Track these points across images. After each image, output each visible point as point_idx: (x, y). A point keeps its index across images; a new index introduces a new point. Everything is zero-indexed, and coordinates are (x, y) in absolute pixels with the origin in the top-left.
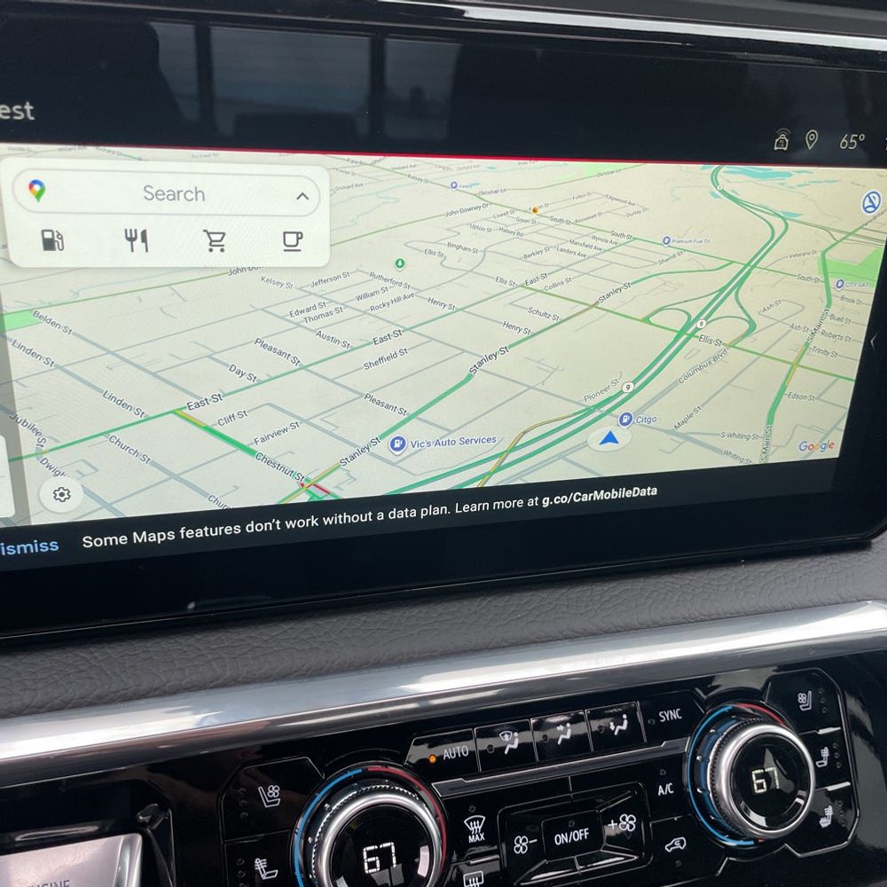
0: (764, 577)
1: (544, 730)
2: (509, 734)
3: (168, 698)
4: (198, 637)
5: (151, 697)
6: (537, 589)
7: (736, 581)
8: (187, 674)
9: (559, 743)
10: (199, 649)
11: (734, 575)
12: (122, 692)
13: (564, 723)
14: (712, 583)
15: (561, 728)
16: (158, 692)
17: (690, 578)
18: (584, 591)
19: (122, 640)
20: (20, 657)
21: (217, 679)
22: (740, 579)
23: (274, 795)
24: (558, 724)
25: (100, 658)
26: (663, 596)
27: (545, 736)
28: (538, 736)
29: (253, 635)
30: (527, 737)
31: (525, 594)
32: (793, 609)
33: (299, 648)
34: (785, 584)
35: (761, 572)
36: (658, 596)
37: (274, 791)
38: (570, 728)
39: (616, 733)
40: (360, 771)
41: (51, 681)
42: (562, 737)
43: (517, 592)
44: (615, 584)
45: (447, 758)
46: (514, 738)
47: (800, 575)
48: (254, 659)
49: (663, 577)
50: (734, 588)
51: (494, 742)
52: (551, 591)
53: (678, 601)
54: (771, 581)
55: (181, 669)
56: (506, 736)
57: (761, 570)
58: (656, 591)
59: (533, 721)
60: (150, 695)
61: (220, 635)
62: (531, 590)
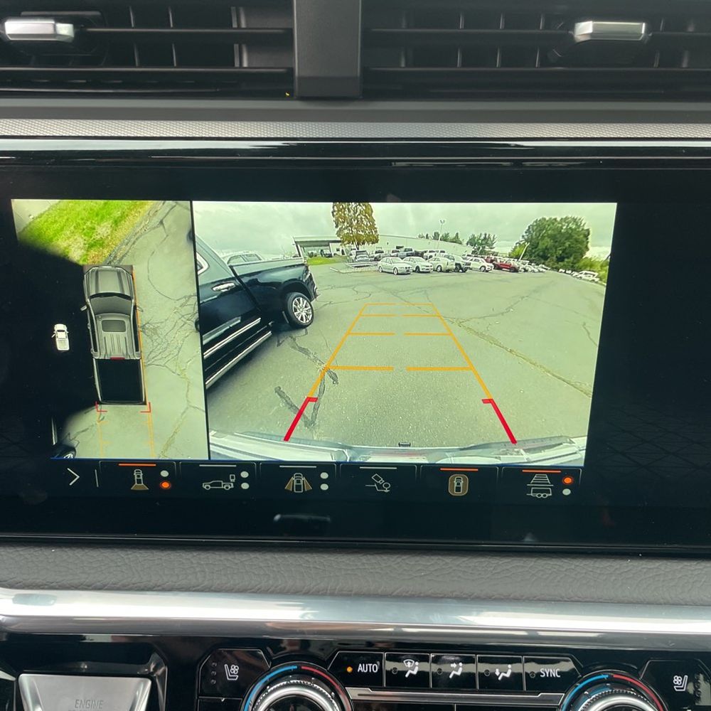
0: (645, 573)
1: (440, 664)
2: (411, 662)
3: (166, 593)
4: (195, 554)
5: (154, 591)
6: (442, 555)
7: (618, 572)
8: (180, 578)
9: (451, 676)
10: (192, 563)
11: (618, 566)
12: (139, 584)
13: (457, 662)
14: (595, 571)
15: (454, 665)
16: (160, 588)
17: (577, 564)
18: (481, 562)
19: (147, 549)
20: (87, 551)
21: (198, 586)
22: (622, 571)
23: (234, 672)
24: (452, 662)
25: (131, 559)
26: (547, 575)
27: (440, 669)
28: (435, 668)
29: (230, 558)
30: (426, 667)
31: (432, 557)
32: (665, 604)
33: (256, 573)
34: (663, 581)
35: (644, 568)
36: (542, 575)
37: (235, 669)
38: (462, 667)
39: (500, 678)
40: (296, 667)
41: (99, 570)
42: (453, 673)
43: (428, 555)
44: (509, 560)
45: (360, 671)
46: (415, 666)
47: (680, 575)
48: (225, 575)
49: (554, 560)
50: (614, 578)
51: (399, 666)
52: (455, 557)
53: (559, 582)
54: (650, 577)
55: (178, 575)
56: (409, 663)
57: (644, 566)
58: (542, 571)
59: (432, 656)
60: (156, 588)
61: (208, 555)
62: (439, 554)
